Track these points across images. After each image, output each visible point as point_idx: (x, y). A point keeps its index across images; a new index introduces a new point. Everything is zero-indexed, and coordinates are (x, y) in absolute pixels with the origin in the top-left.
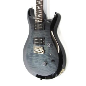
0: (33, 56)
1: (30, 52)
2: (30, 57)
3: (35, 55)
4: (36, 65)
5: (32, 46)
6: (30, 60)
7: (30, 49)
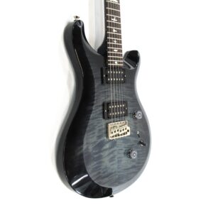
0: (105, 148)
1: (95, 142)
2: (96, 153)
3: (107, 146)
4: (112, 167)
5: (99, 125)
6: (95, 163)
7: (94, 133)
